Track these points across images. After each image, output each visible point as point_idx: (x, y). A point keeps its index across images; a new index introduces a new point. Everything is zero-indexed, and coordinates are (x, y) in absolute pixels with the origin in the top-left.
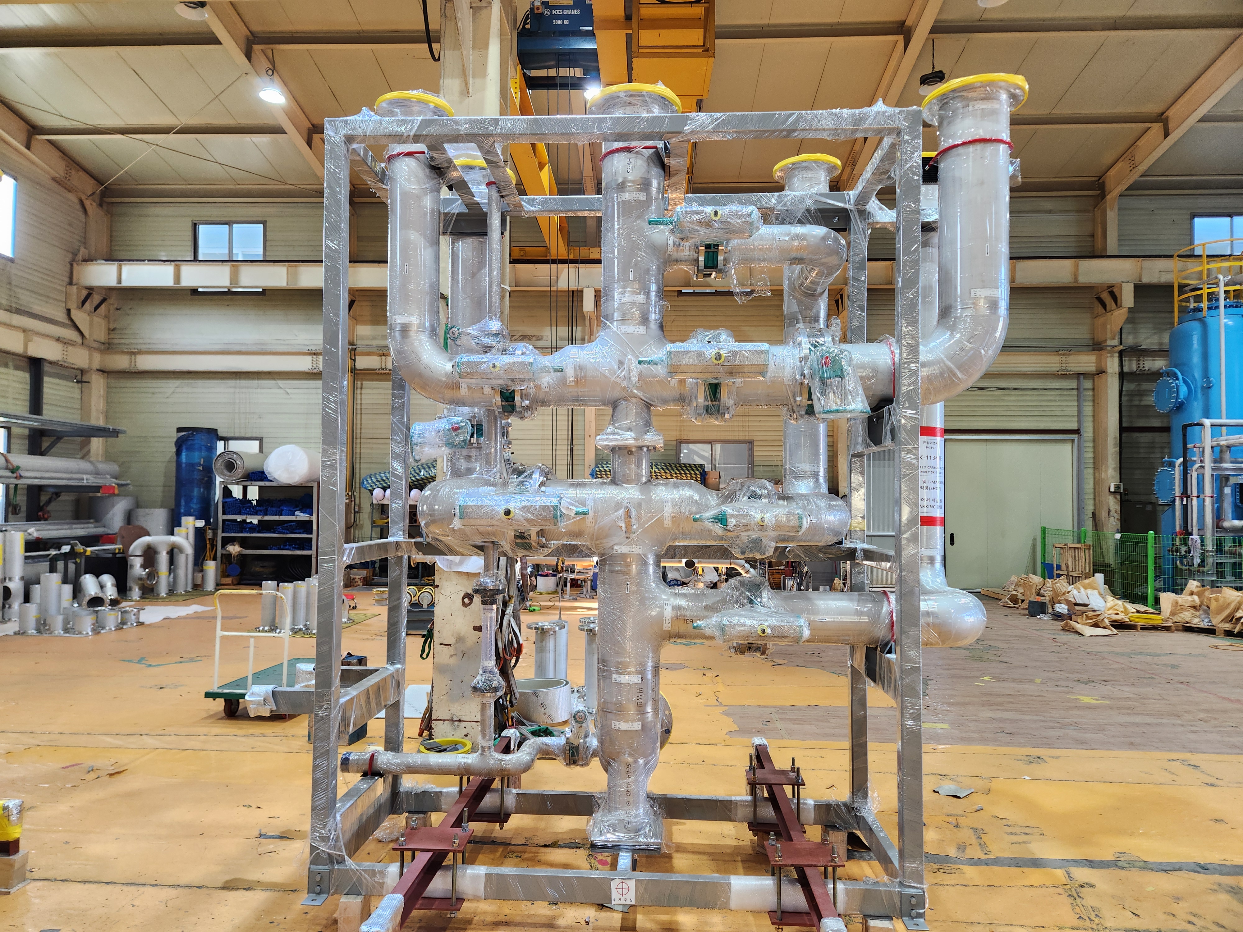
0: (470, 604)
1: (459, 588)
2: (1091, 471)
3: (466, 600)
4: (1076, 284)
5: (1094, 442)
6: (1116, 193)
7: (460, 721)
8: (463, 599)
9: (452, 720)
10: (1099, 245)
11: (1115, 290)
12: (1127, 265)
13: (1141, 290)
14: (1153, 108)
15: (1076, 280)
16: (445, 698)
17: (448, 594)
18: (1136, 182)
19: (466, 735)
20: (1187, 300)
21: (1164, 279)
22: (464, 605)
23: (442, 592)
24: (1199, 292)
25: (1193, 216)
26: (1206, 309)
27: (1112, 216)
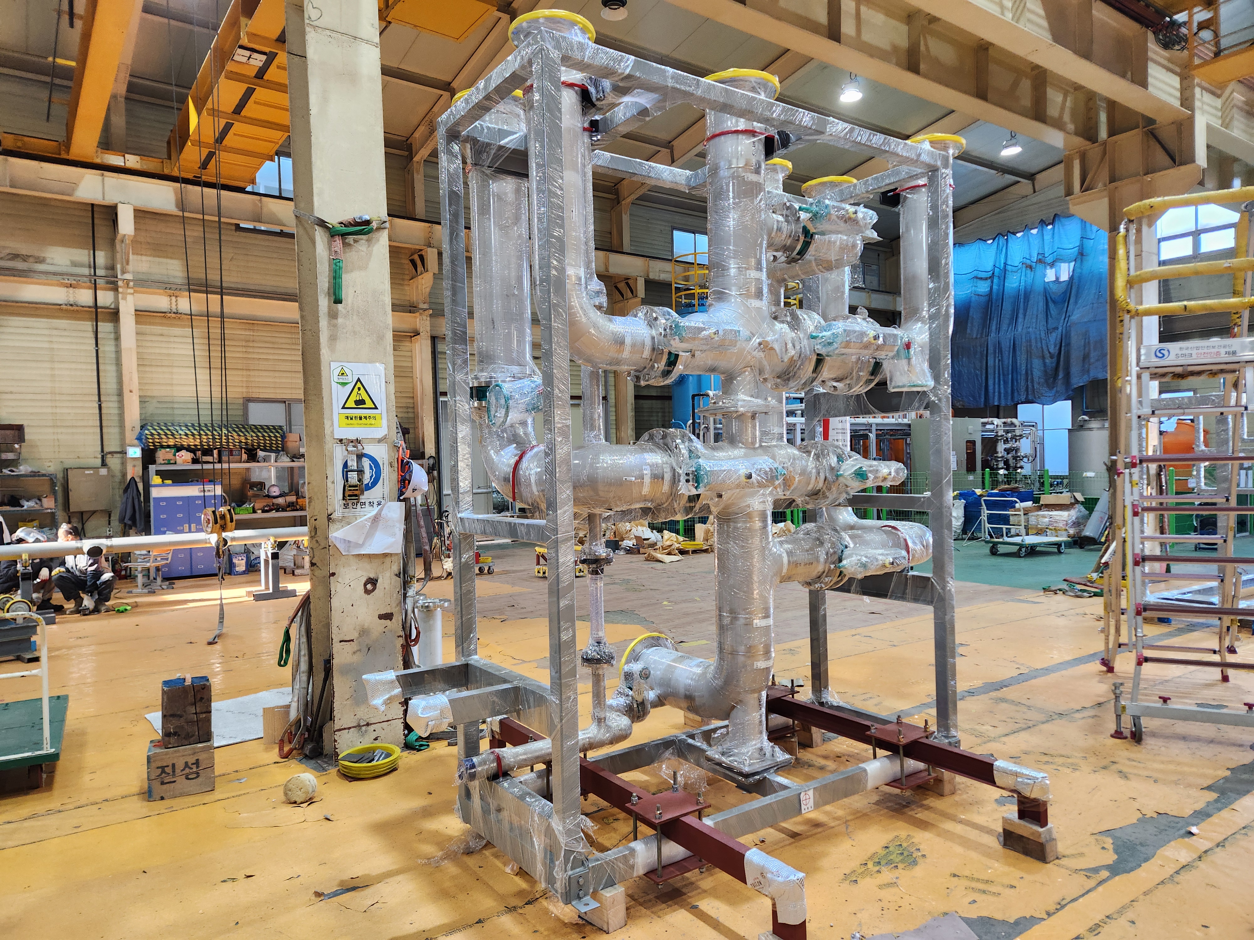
0: (373, 590)
1: (360, 573)
2: (614, 431)
3: (369, 587)
4: (606, 274)
5: (616, 407)
6: (629, 200)
7: (368, 724)
8: (365, 585)
9: (359, 726)
10: (615, 241)
11: (630, 282)
12: (639, 262)
13: (650, 284)
14: (664, 136)
15: (607, 270)
16: (348, 702)
17: (347, 582)
18: (644, 194)
19: (376, 739)
20: (680, 297)
21: (663, 277)
22: (367, 592)
23: (340, 580)
24: (692, 291)
25: (674, 228)
26: (697, 305)
27: (626, 218)
